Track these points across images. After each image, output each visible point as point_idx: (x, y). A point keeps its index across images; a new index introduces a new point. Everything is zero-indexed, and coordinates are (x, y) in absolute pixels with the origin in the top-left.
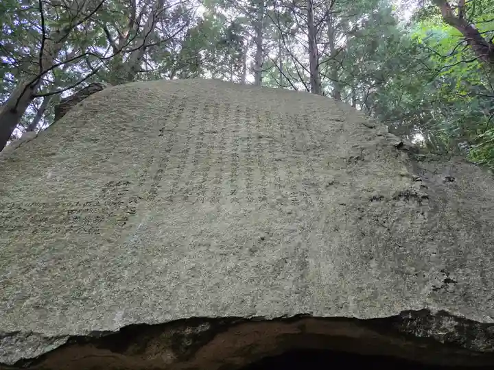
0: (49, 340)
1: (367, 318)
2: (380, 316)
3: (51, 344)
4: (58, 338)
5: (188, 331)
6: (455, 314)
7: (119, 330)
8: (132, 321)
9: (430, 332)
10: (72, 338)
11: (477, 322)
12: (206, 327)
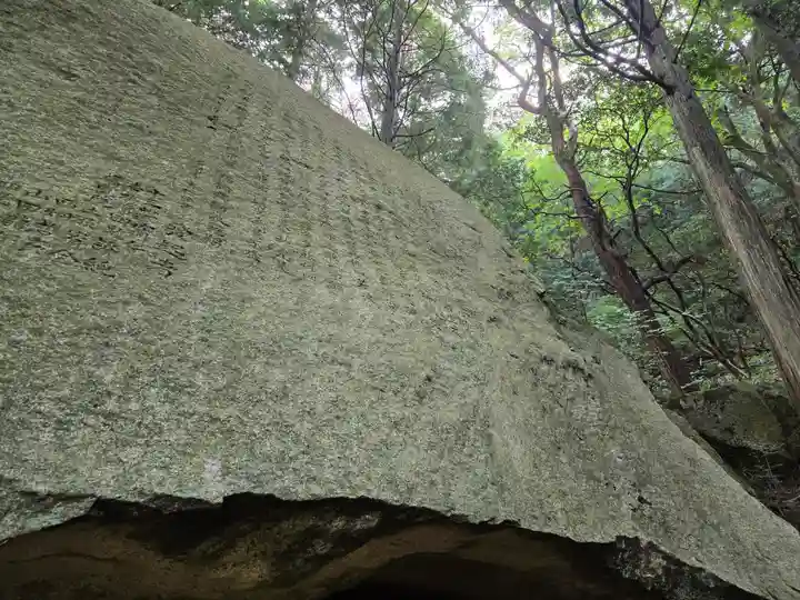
0: (38, 501)
1: (583, 541)
2: (597, 539)
3: (46, 510)
4: (65, 498)
5: (338, 524)
6: (663, 548)
7: (221, 500)
8: (245, 486)
9: (637, 572)
10: (101, 503)
11: (685, 564)
12: (370, 520)
